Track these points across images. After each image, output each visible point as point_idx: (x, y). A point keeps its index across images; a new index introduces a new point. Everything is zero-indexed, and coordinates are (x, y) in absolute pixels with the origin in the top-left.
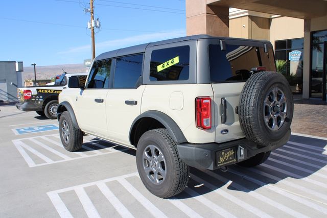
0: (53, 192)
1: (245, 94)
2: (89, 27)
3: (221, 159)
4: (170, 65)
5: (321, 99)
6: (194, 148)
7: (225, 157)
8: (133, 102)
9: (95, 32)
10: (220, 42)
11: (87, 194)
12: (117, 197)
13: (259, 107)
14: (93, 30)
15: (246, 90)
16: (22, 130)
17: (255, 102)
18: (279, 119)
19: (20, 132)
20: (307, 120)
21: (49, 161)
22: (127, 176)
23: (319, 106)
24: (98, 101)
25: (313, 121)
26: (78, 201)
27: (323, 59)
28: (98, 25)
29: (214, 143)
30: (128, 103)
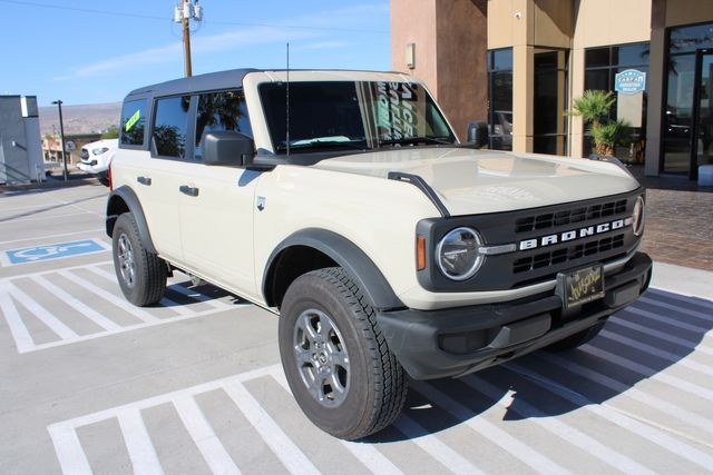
0: (63, 424)
2: (177, 18)
5: (687, 177)
9: (191, 29)
11: (148, 429)
12: (219, 436)
14: (187, 24)
16: (19, 255)
19: (14, 260)
20: (660, 226)
21: (68, 336)
22: (247, 376)
23: (683, 193)
25: (676, 230)
26: (123, 449)
27: (692, 89)
28: (197, 15)
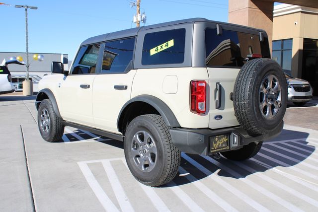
1: (240, 79)
3: (214, 145)
4: (164, 48)
6: (188, 133)
7: (219, 144)
8: (123, 86)
10: (216, 26)
13: (255, 92)
15: (241, 75)
17: (251, 87)
18: (273, 107)
24: (83, 87)
29: (208, 128)
30: (117, 87)
